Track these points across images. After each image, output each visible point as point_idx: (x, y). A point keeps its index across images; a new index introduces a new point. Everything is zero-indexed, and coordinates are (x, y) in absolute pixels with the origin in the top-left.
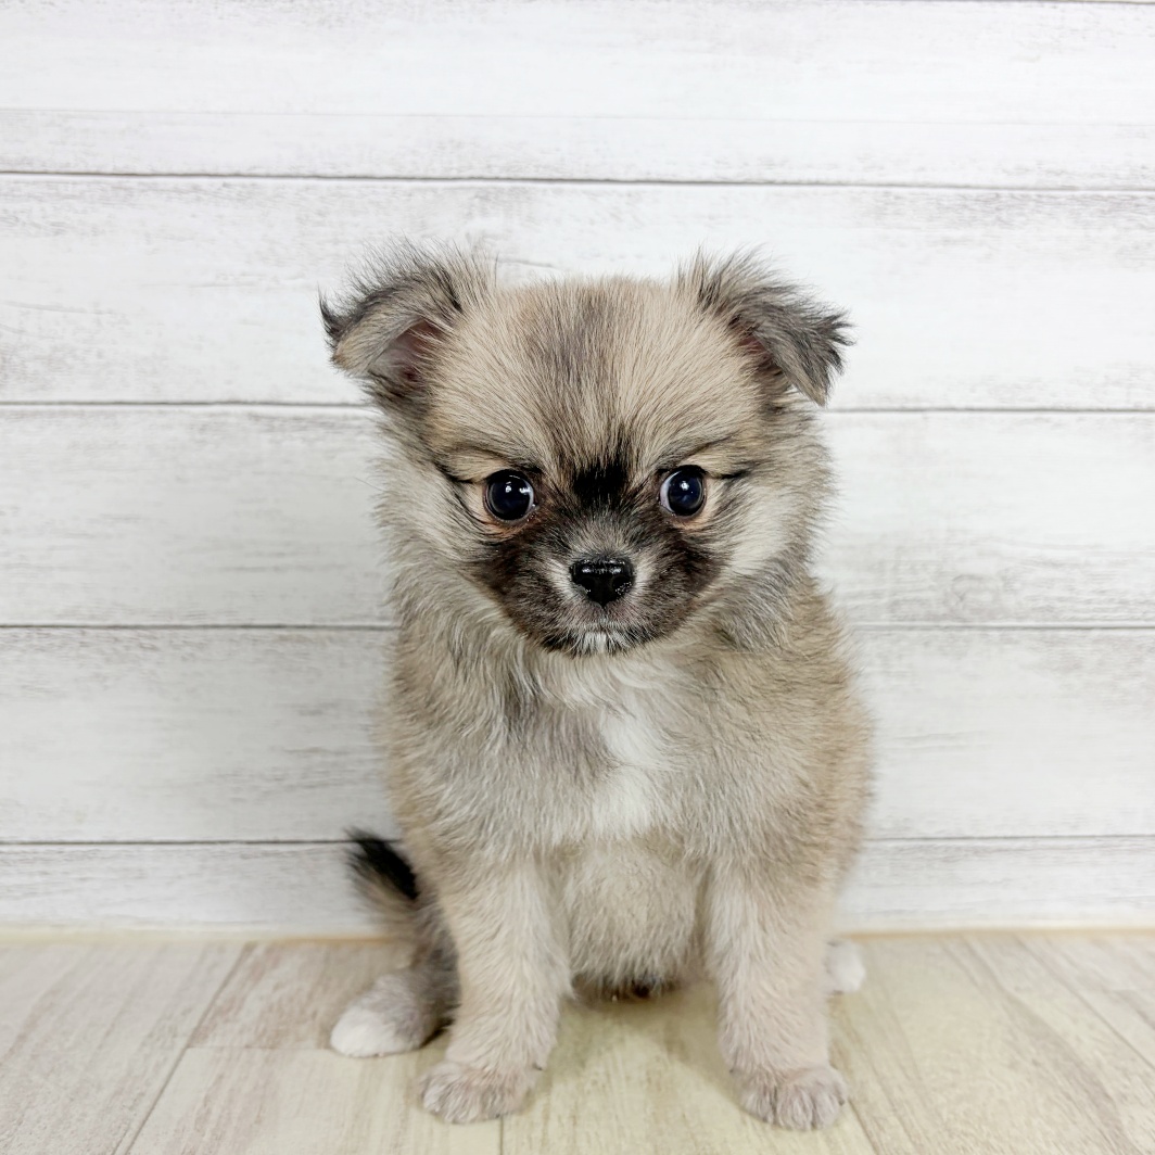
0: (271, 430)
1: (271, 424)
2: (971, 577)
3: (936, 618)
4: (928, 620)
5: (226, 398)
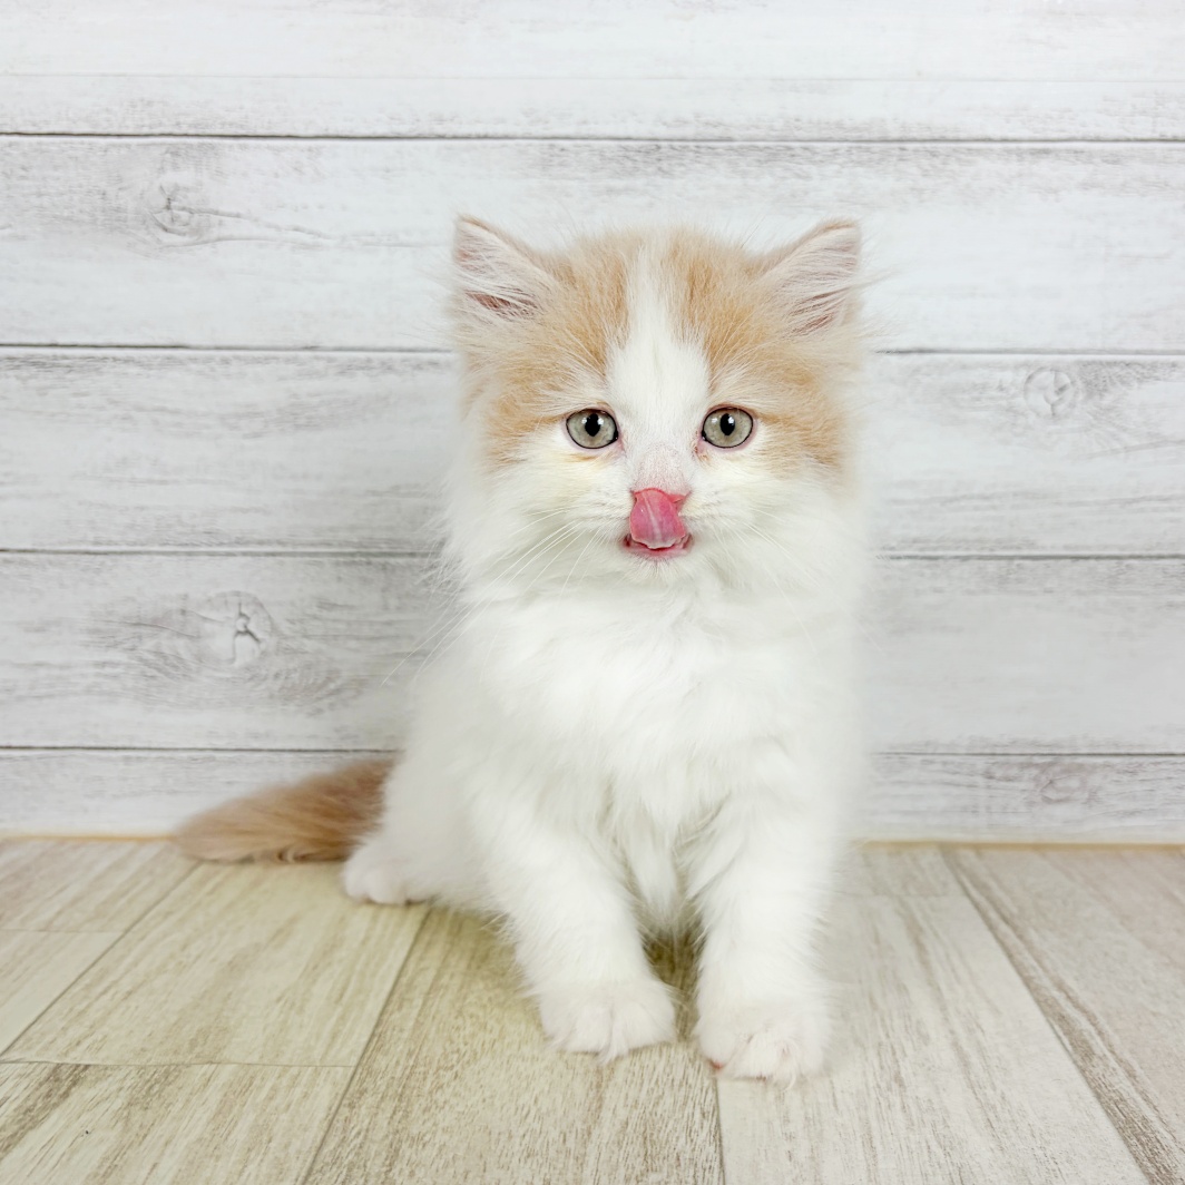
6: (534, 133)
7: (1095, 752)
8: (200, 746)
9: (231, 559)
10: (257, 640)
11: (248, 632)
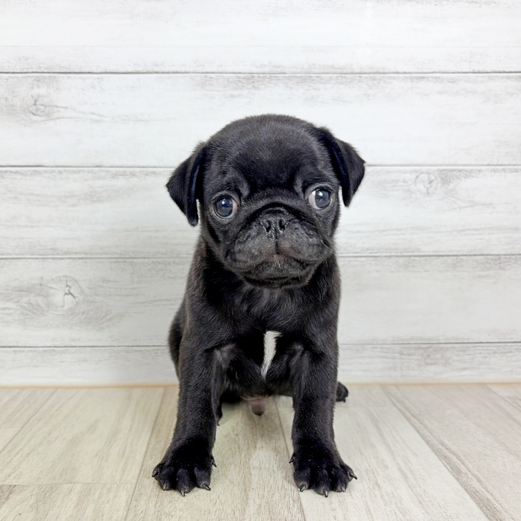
6: (198, 71)
7: (448, 342)
8: (48, 345)
9: (63, 261)
10: (74, 297)
11: (70, 294)
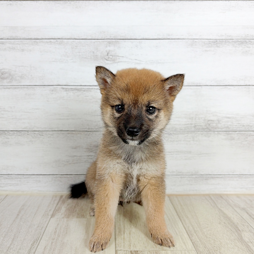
0: (66, 91)
1: (66, 90)
2: (211, 120)
3: (204, 129)
4: (202, 129)
5: (57, 84)
6: (189, 38)
